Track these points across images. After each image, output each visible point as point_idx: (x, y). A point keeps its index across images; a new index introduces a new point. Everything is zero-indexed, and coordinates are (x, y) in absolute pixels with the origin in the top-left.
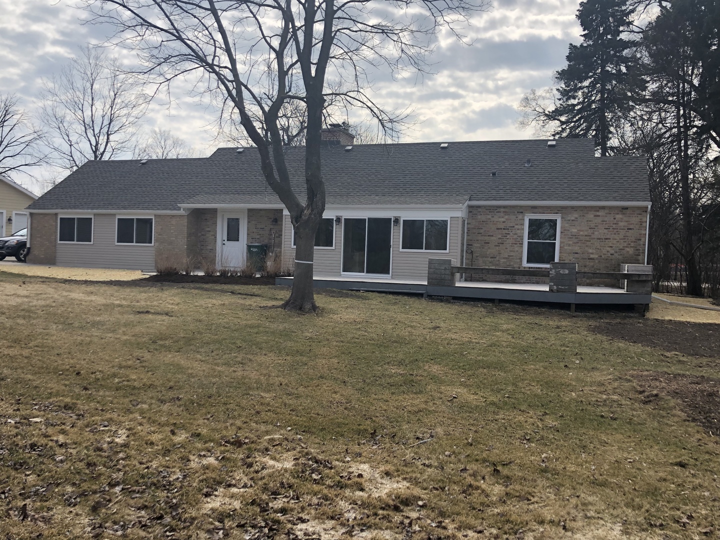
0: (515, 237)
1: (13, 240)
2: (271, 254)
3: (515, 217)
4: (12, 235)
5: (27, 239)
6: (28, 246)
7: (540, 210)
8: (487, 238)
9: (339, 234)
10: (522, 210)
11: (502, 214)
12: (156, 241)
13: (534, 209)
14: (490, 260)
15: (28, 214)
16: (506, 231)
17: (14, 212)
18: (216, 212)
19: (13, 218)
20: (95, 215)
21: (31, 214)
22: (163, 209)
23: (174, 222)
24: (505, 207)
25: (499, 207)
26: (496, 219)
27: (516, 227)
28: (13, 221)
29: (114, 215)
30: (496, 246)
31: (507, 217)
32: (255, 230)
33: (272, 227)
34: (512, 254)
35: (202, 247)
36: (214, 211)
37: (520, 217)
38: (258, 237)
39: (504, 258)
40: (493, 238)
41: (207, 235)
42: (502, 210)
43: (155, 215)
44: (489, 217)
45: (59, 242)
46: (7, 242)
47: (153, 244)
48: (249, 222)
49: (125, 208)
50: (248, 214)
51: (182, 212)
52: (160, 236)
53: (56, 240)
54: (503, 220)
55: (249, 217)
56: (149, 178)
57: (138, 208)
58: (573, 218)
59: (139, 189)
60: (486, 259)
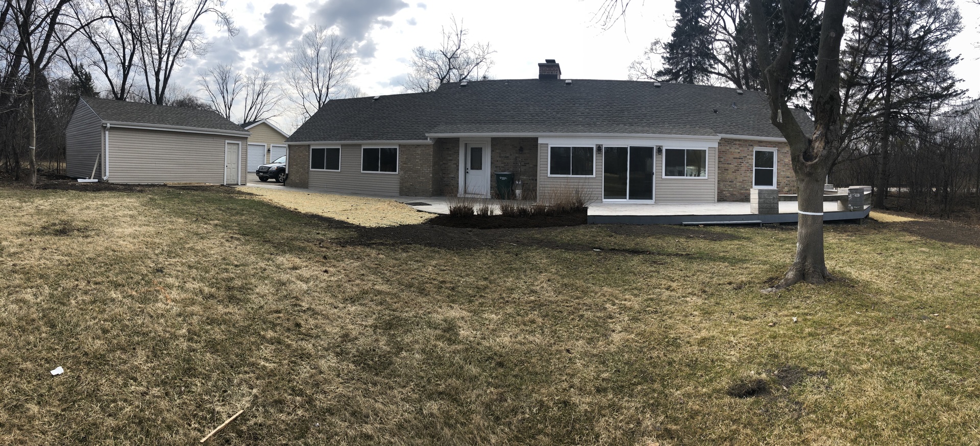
0: (747, 165)
1: (274, 166)
2: (517, 182)
3: (746, 149)
4: (273, 163)
5: (285, 166)
6: (287, 172)
7: (764, 144)
8: (726, 166)
9: (598, 164)
10: (752, 143)
11: (737, 146)
12: (401, 169)
13: (760, 143)
14: (729, 183)
15: (286, 146)
16: (740, 160)
17: (272, 145)
18: (459, 141)
19: (271, 150)
20: (342, 145)
21: (289, 146)
22: (408, 139)
23: (419, 151)
24: (739, 140)
25: (736, 140)
26: (732, 150)
27: (748, 157)
28: (271, 152)
29: (360, 145)
30: (733, 172)
31: (741, 149)
32: (498, 159)
33: (517, 155)
34: (746, 179)
35: (444, 175)
36: (456, 140)
37: (751, 149)
38: (503, 165)
39: (740, 182)
40: (730, 166)
41: (449, 164)
42: (738, 143)
43: (400, 145)
44: (728, 148)
45: (311, 169)
46: (270, 168)
47: (397, 173)
48: (492, 151)
49: (370, 138)
50: (492, 143)
51: (429, 141)
52: (405, 165)
53: (308, 168)
54: (739, 151)
55: (492, 146)
56: (385, 111)
57: (382, 139)
58: (785, 151)
59: (378, 121)
60: (726, 183)
